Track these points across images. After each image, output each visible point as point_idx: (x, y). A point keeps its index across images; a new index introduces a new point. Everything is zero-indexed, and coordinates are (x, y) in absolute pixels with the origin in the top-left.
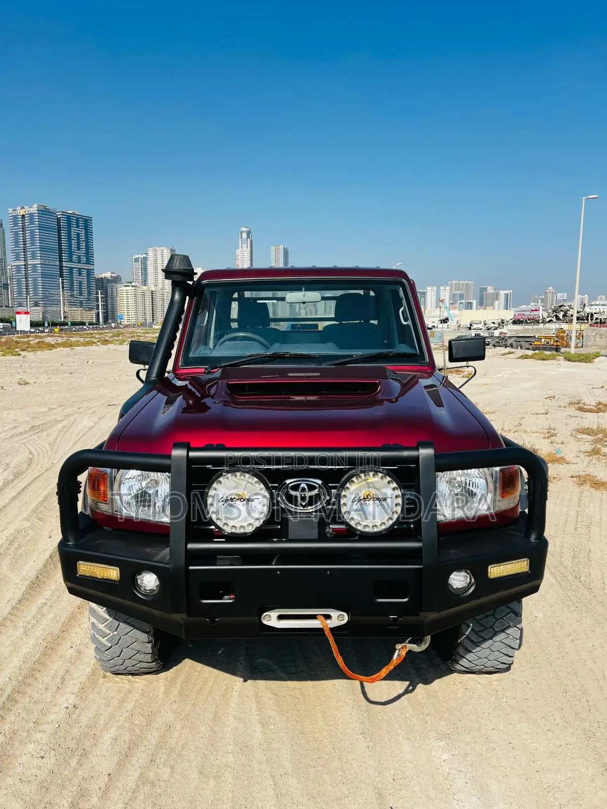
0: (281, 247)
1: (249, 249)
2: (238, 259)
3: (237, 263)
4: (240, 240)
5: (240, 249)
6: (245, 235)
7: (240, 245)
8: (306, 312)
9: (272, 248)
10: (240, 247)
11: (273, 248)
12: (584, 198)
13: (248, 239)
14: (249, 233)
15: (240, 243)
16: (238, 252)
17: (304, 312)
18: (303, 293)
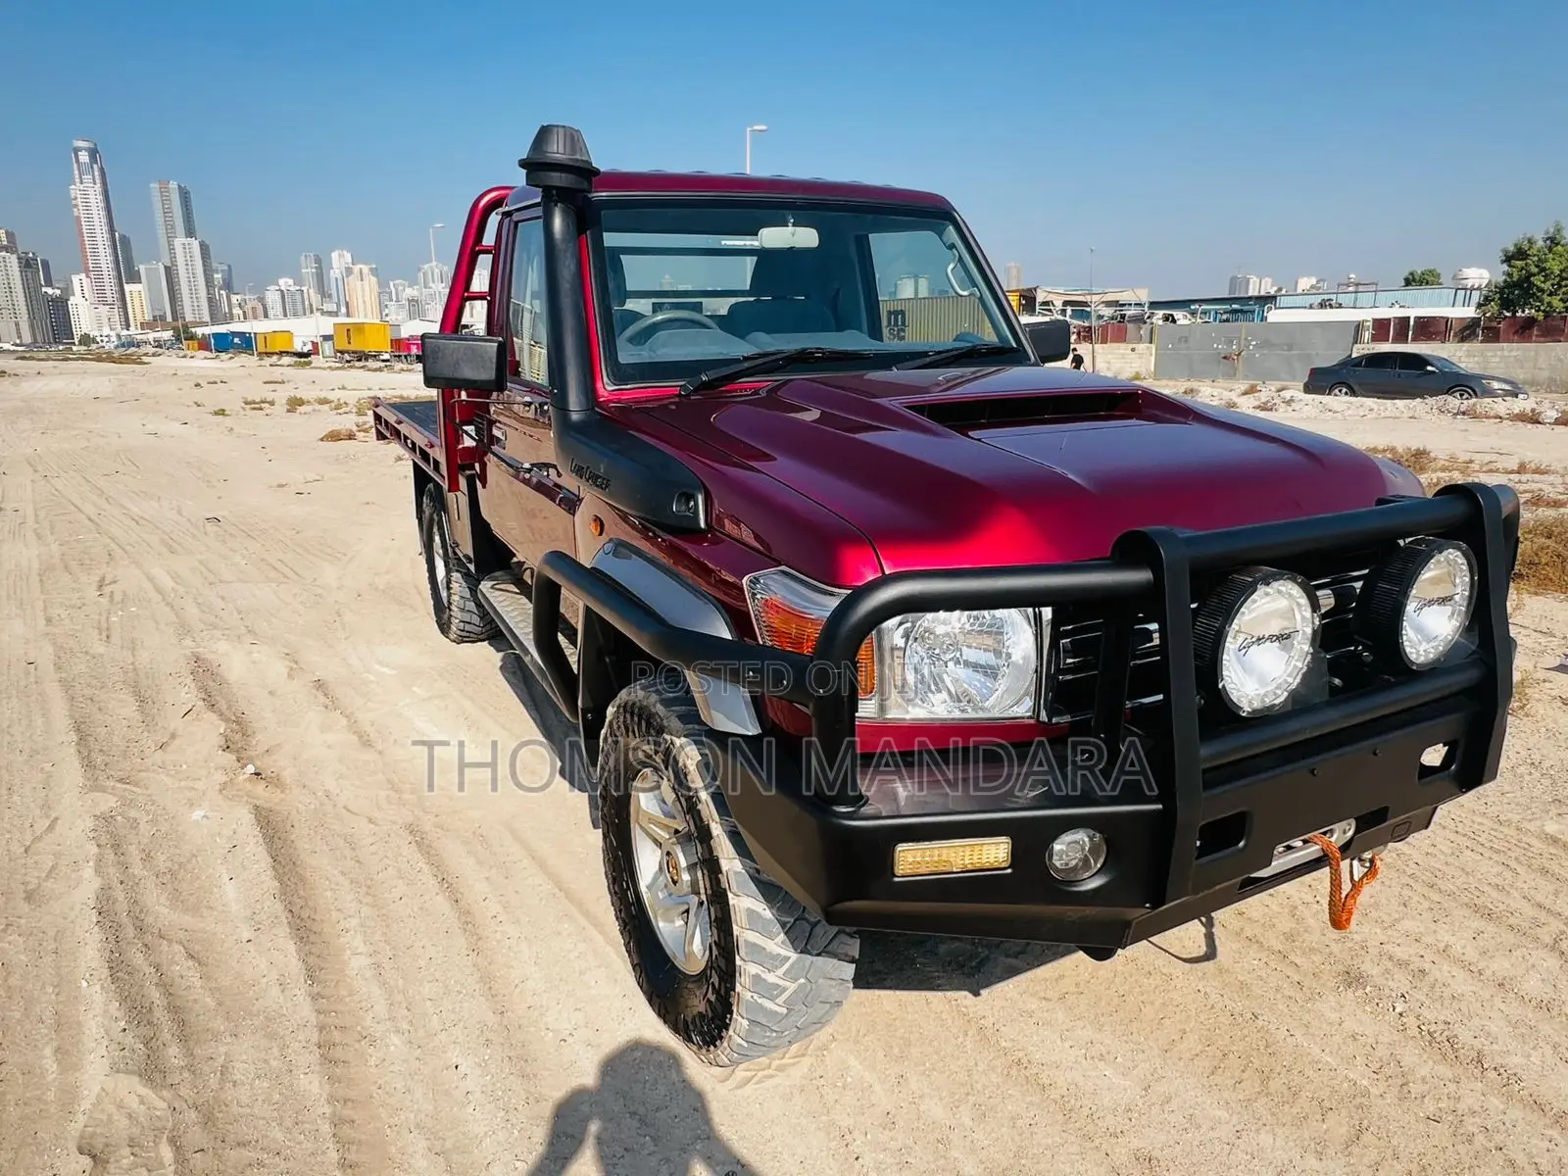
0: (173, 185)
1: (98, 186)
2: (76, 206)
3: (76, 214)
4: (75, 165)
5: (78, 184)
6: (84, 157)
7: (77, 176)
8: (244, 312)
9: (152, 185)
10: (78, 180)
11: (154, 186)
12: (748, 129)
13: (95, 166)
14: (93, 153)
15: (76, 172)
16: (75, 190)
17: (241, 312)
18: (790, 229)
